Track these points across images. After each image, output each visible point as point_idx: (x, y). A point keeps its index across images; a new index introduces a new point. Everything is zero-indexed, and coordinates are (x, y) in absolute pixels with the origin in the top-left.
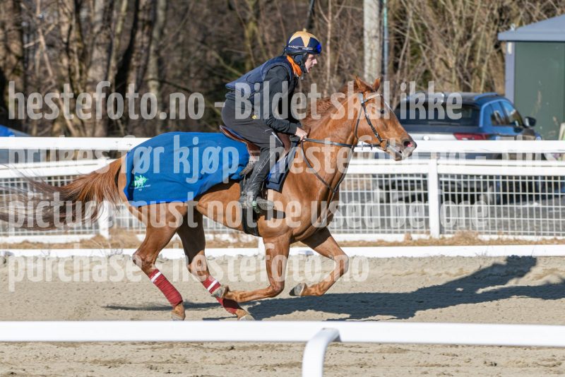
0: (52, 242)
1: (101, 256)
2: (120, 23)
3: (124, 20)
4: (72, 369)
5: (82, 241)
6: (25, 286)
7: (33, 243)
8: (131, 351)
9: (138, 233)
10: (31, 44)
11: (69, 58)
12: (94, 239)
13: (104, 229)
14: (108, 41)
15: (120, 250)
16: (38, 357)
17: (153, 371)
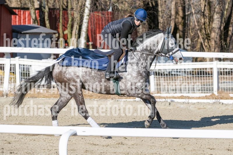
0: (193, 96)
1: (210, 102)
2: (227, 4)
3: (229, 3)
4: (195, 150)
5: (206, 96)
6: (178, 114)
7: (185, 97)
8: (221, 143)
9: (230, 93)
10: (189, 13)
11: (204, 19)
12: (211, 95)
13: (216, 91)
14: (221, 12)
15: (218, 100)
16: (181, 144)
17: (229, 151)
